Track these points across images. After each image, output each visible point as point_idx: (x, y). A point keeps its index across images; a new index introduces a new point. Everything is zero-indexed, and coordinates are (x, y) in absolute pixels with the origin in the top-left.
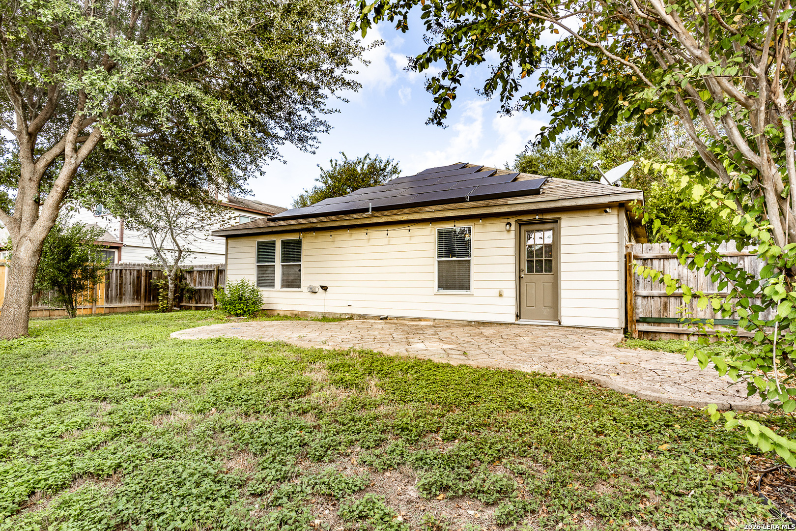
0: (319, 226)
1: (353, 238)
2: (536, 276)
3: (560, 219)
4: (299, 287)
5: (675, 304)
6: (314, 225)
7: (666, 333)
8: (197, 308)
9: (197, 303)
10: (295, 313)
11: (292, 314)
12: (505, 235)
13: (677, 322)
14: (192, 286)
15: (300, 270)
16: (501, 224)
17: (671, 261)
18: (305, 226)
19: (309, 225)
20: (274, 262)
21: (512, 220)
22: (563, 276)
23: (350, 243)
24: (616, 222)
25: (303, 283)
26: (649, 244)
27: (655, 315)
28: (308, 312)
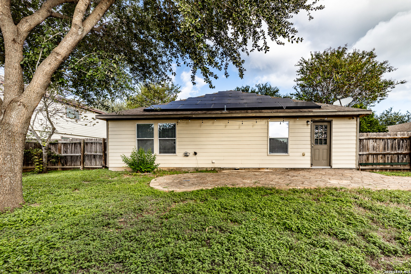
0: (194, 116)
1: (215, 124)
2: (319, 146)
3: (332, 120)
4: (175, 153)
5: (372, 157)
6: (190, 116)
7: (368, 169)
8: (64, 169)
9: (63, 165)
10: (171, 169)
11: (169, 169)
12: (306, 127)
13: (372, 164)
14: (57, 153)
15: (175, 143)
16: (304, 121)
17: (371, 140)
18: (183, 116)
19: (186, 116)
20: (153, 137)
21: (310, 120)
22: (333, 146)
23: (213, 128)
24: (356, 123)
25: (177, 150)
26: (362, 133)
27: (364, 162)
28: (182, 168)
